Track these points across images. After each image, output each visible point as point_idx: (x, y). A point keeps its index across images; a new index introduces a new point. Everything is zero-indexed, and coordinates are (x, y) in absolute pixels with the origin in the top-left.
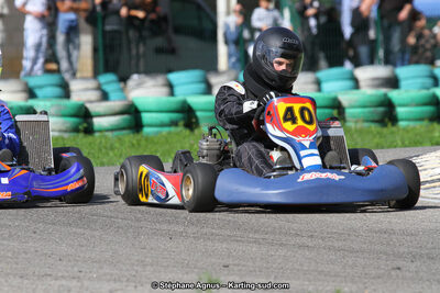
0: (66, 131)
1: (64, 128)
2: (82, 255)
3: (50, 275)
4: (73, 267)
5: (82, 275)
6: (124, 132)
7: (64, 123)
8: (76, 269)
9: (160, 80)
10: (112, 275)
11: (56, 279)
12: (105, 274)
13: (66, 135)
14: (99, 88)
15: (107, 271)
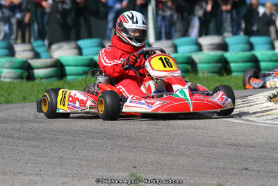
0: (15, 78)
1: (14, 76)
2: (40, 159)
3: (22, 173)
4: (35, 167)
5: (42, 173)
6: (54, 79)
7: (14, 73)
8: (37, 169)
9: (72, 44)
10: (61, 173)
11: (26, 176)
12: (57, 173)
13: (15, 81)
14: (33, 50)
15: (58, 170)
